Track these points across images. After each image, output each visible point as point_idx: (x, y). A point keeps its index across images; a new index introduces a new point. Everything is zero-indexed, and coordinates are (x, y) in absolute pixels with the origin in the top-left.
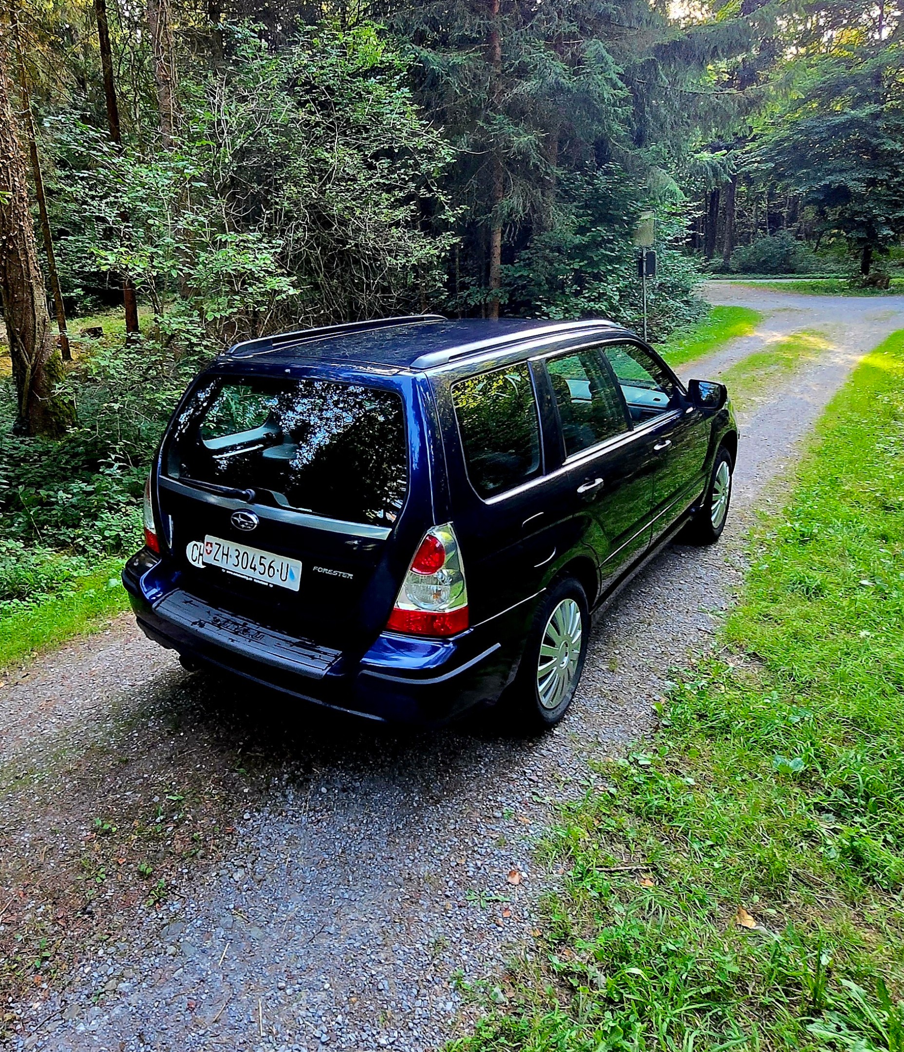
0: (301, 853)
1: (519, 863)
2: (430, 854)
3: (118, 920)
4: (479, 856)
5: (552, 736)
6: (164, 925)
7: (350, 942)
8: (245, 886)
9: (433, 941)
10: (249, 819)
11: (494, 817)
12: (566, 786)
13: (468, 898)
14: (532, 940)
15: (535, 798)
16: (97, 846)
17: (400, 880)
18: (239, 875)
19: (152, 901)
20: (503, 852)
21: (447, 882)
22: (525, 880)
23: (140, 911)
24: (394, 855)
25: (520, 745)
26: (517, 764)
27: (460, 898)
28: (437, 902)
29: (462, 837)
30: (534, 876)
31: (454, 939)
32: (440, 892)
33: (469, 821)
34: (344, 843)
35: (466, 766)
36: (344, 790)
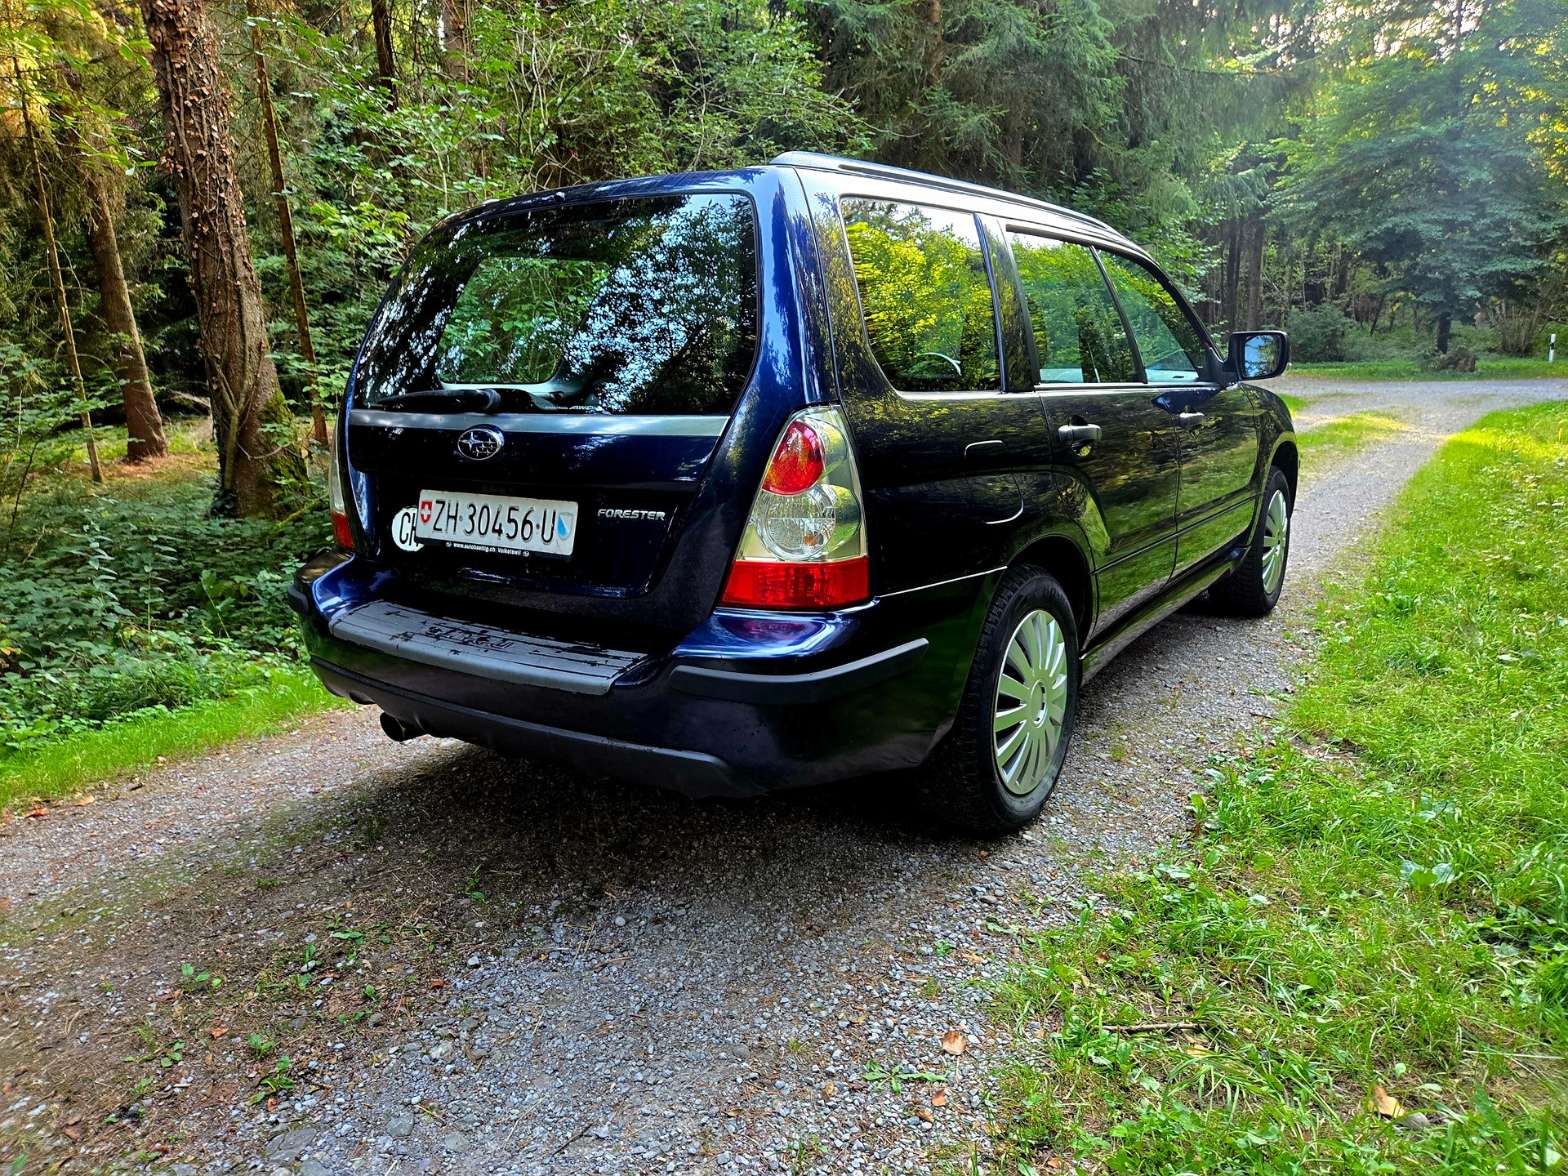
0: (564, 1014)
1: (964, 1021)
2: (802, 1009)
3: (186, 1126)
4: (890, 1012)
5: (1020, 843)
6: (277, 1134)
7: (636, 1150)
8: (449, 1067)
9: (797, 1145)
10: (477, 966)
11: (919, 954)
12: (1045, 910)
13: (869, 1076)
14: (987, 1142)
15: (991, 926)
16: (177, 1008)
17: (743, 1049)
18: (440, 1049)
19: (261, 1096)
20: (935, 1006)
21: (831, 1053)
22: (975, 1047)
23: (235, 1112)
24: (735, 1012)
25: (966, 855)
26: (961, 879)
27: (853, 1077)
28: (810, 1084)
29: (861, 983)
30: (991, 1041)
31: (839, 1143)
32: (816, 1068)
33: (874, 960)
34: (645, 996)
35: (872, 883)
36: (656, 921)
